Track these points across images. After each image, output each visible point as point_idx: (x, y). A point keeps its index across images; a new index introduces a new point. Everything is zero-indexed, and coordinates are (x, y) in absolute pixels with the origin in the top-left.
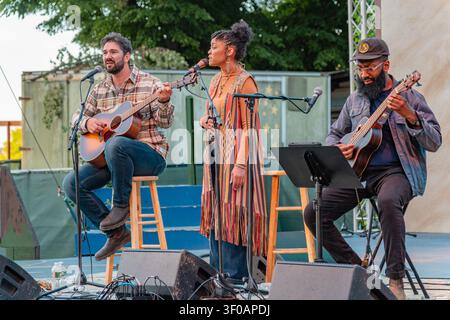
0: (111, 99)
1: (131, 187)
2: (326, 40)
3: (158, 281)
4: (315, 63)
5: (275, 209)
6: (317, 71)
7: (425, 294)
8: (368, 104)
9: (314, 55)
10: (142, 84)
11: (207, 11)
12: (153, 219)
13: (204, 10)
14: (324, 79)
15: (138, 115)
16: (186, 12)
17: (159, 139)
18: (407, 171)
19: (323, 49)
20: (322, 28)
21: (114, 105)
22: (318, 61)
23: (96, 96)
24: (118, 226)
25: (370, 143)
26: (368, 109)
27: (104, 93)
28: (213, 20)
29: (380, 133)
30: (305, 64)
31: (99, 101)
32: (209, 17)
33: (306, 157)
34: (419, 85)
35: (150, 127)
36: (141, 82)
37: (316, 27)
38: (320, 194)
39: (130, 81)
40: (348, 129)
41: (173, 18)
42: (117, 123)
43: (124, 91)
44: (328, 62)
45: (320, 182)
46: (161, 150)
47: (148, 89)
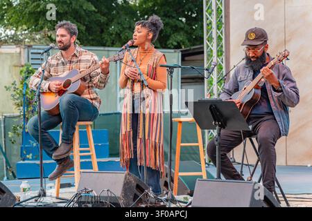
0: (61, 68)
1: (75, 129)
2: (176, 26)
3: (109, 193)
4: (168, 43)
5: (179, 145)
6: (170, 48)
7: (287, 204)
8: (252, 73)
9: (167, 37)
10: (83, 57)
11: (92, 3)
12: (89, 151)
13: (90, 3)
14: (176, 54)
15: (84, 79)
16: (76, 4)
17: (95, 96)
18: (277, 119)
19: (173, 33)
20: (174, 18)
21: (64, 72)
22: (171, 41)
23: (50, 65)
24: (65, 156)
25: (252, 99)
26: (252, 77)
27: (56, 63)
28: (96, 10)
29: (259, 92)
30: (161, 43)
31: (52, 69)
32: (94, 9)
33: (210, 108)
34: (288, 59)
35: (89, 87)
36: (83, 56)
37: (169, 17)
38: (219, 134)
39: (75, 55)
40: (237, 90)
41: (67, 9)
42: (67, 84)
43: (71, 62)
44: (178, 43)
45: (220, 126)
46: (96, 103)
47: (88, 61)
